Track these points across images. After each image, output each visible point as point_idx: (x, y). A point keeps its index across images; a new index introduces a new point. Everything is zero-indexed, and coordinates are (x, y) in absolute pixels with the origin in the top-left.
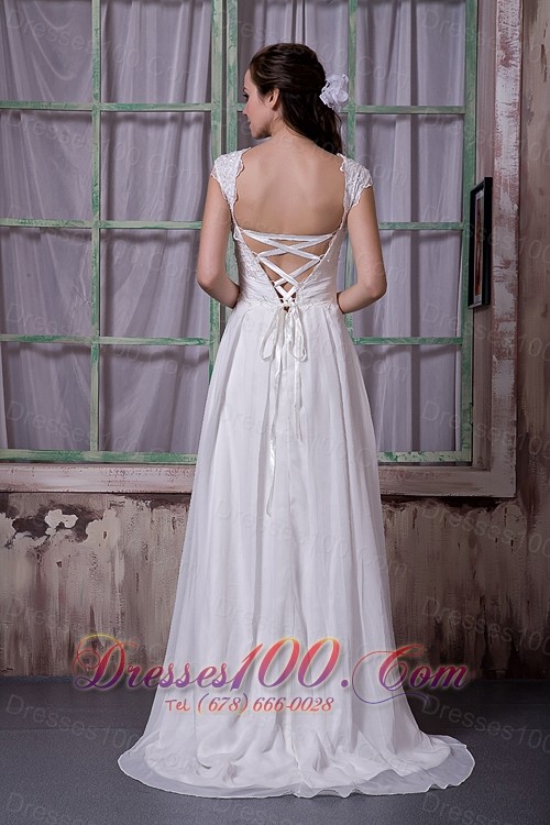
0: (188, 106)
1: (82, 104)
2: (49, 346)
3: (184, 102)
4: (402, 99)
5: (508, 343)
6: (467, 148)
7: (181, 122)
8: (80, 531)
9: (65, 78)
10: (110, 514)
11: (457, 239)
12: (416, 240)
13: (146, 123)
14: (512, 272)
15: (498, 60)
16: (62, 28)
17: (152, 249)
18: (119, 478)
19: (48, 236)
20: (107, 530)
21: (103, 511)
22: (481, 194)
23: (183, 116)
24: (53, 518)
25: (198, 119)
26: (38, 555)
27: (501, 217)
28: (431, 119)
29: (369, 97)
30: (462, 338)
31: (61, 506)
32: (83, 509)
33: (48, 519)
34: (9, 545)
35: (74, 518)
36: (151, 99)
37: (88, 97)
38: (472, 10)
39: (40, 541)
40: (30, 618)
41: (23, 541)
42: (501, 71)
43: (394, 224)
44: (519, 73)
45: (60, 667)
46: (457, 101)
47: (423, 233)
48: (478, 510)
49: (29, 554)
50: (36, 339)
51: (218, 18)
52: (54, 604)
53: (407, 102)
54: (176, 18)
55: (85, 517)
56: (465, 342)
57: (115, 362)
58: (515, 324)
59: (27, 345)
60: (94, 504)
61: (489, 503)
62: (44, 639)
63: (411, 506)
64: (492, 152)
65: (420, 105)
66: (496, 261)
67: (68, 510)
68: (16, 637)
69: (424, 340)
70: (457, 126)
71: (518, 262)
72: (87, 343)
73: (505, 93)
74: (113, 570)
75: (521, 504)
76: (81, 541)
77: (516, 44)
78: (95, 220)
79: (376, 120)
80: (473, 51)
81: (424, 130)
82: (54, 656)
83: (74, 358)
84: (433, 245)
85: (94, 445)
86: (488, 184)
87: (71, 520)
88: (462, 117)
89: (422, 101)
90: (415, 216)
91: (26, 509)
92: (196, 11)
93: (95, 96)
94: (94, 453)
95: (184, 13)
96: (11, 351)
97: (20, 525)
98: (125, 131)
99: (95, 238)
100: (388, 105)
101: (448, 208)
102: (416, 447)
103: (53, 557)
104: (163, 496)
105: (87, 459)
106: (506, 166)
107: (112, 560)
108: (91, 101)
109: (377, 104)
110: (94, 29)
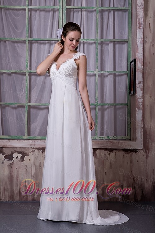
0: (53, 39)
1: (23, 39)
2: (13, 106)
3: (51, 38)
4: (111, 37)
5: (141, 105)
6: (129, 51)
7: (50, 43)
8: (22, 159)
9: (18, 31)
10: (31, 154)
11: (126, 76)
12: (115, 76)
13: (41, 43)
14: (141, 85)
15: (137, 27)
16: (18, 18)
17: (42, 78)
18: (33, 143)
19: (14, 74)
20: (30, 158)
21: (29, 153)
22: (133, 63)
24: (15, 155)
26: (11, 166)
27: (138, 69)
29: (102, 37)
30: (128, 103)
31: (17, 152)
32: (23, 152)
33: (13, 156)
34: (3, 163)
35: (21, 155)
36: (42, 37)
37: (25, 37)
38: (130, 13)
39: (11, 162)
40: (8, 184)
41: (7, 162)
42: (138, 30)
43: (109, 71)
44: (143, 31)
45: (17, 198)
46: (126, 38)
47: (117, 74)
48: (132, 153)
49: (8, 166)
50: (10, 104)
51: (61, 15)
52: (15, 180)
53: (112, 38)
54: (49, 15)
55: (24, 154)
56: (129, 105)
58: (142, 99)
59: (7, 105)
60: (26, 151)
61: (136, 151)
62: (12, 190)
63: (115, 152)
64: (136, 51)
65: (116, 39)
66: (137, 81)
67: (19, 153)
68: (5, 190)
69: (117, 104)
70: (126, 45)
71: (143, 82)
72: (24, 105)
73: (139, 36)
74: (32, 170)
75: (144, 151)
76: (22, 162)
77: (142, 23)
78: (27, 70)
79: (104, 43)
80: (130, 24)
81: (117, 46)
82: (15, 194)
83: (20, 109)
84: (120, 77)
85: (26, 134)
86: (135, 61)
87: (20, 156)
88: (127, 42)
90: (115, 69)
91: (8, 152)
92: (54, 13)
93: (27, 36)
94: (26, 137)
95: (51, 14)
96: (3, 107)
97: (6, 157)
98: (35, 46)
99: (27, 75)
100: (107, 39)
101: (124, 67)
102: (115, 135)
103: (15, 166)
105: (24, 138)
106: (139, 56)
107: (31, 167)
108: (26, 38)
109: (104, 39)
110: (27, 18)
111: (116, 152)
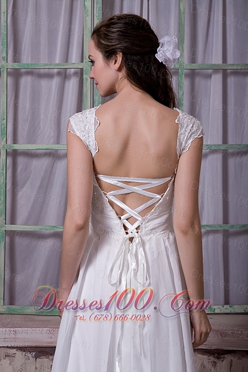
3: (67, 62)
4: (216, 59)
7: (64, 75)
10: (5, 363)
12: (226, 156)
13: (41, 76)
17: (45, 162)
18: (12, 336)
23: (66, 71)
25: (75, 74)
28: (236, 73)
29: (193, 60)
36: (44, 60)
43: (211, 146)
47: (230, 151)
53: (220, 61)
54: (62, 5)
57: (18, 240)
63: (228, 358)
65: (229, 63)
69: (232, 226)
78: (3, 143)
79: (198, 74)
81: (231, 80)
85: (1, 301)
89: (230, 60)
90: (225, 140)
93: (3, 58)
94: (1, 307)
95: (66, 1)
98: (26, 82)
100: (206, 63)
102: (227, 302)
104: (44, 349)
108: (0, 62)
109: (199, 63)
110: (2, 11)
111: (232, 358)
